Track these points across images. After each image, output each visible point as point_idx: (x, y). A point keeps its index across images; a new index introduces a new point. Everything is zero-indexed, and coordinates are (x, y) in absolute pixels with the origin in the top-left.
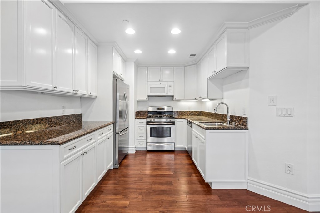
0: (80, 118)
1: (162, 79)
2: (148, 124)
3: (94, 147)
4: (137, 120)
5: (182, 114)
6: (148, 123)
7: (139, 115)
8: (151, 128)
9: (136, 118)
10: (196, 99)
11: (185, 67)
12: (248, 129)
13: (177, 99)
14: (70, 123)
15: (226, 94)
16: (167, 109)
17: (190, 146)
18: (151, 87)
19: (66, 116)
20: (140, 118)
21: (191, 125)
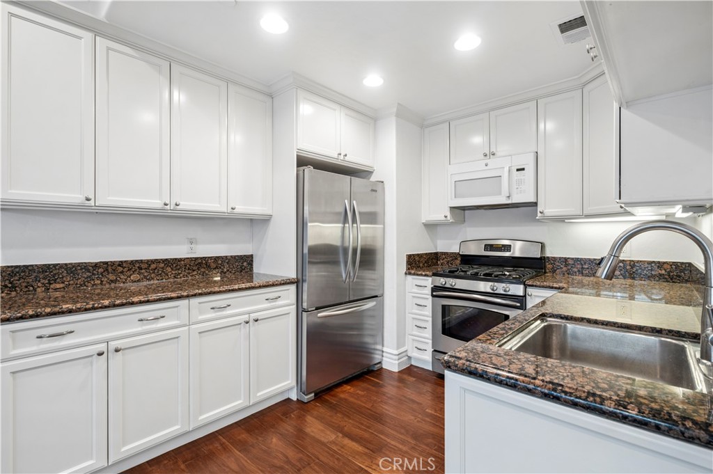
0: (245, 264)
1: (492, 151)
2: (434, 293)
3: (177, 337)
4: (410, 278)
6: (436, 291)
7: (418, 264)
8: (444, 308)
9: (406, 274)
13: (550, 211)
14: (207, 275)
16: (522, 250)
18: (456, 181)
19: (196, 259)
20: (418, 275)
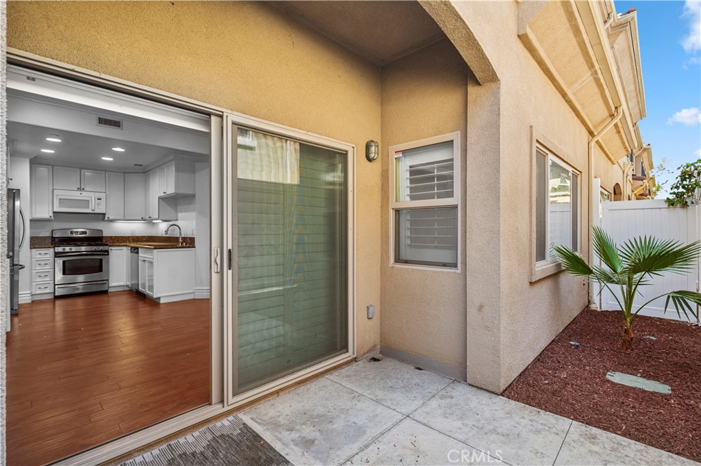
1: (82, 187)
4: (34, 250)
5: (120, 241)
6: (57, 255)
8: (64, 262)
9: (31, 248)
10: (143, 219)
11: (125, 173)
12: (194, 247)
13: (111, 218)
15: (180, 215)
17: (134, 282)
18: (60, 199)
20: (41, 248)
21: (136, 251)
